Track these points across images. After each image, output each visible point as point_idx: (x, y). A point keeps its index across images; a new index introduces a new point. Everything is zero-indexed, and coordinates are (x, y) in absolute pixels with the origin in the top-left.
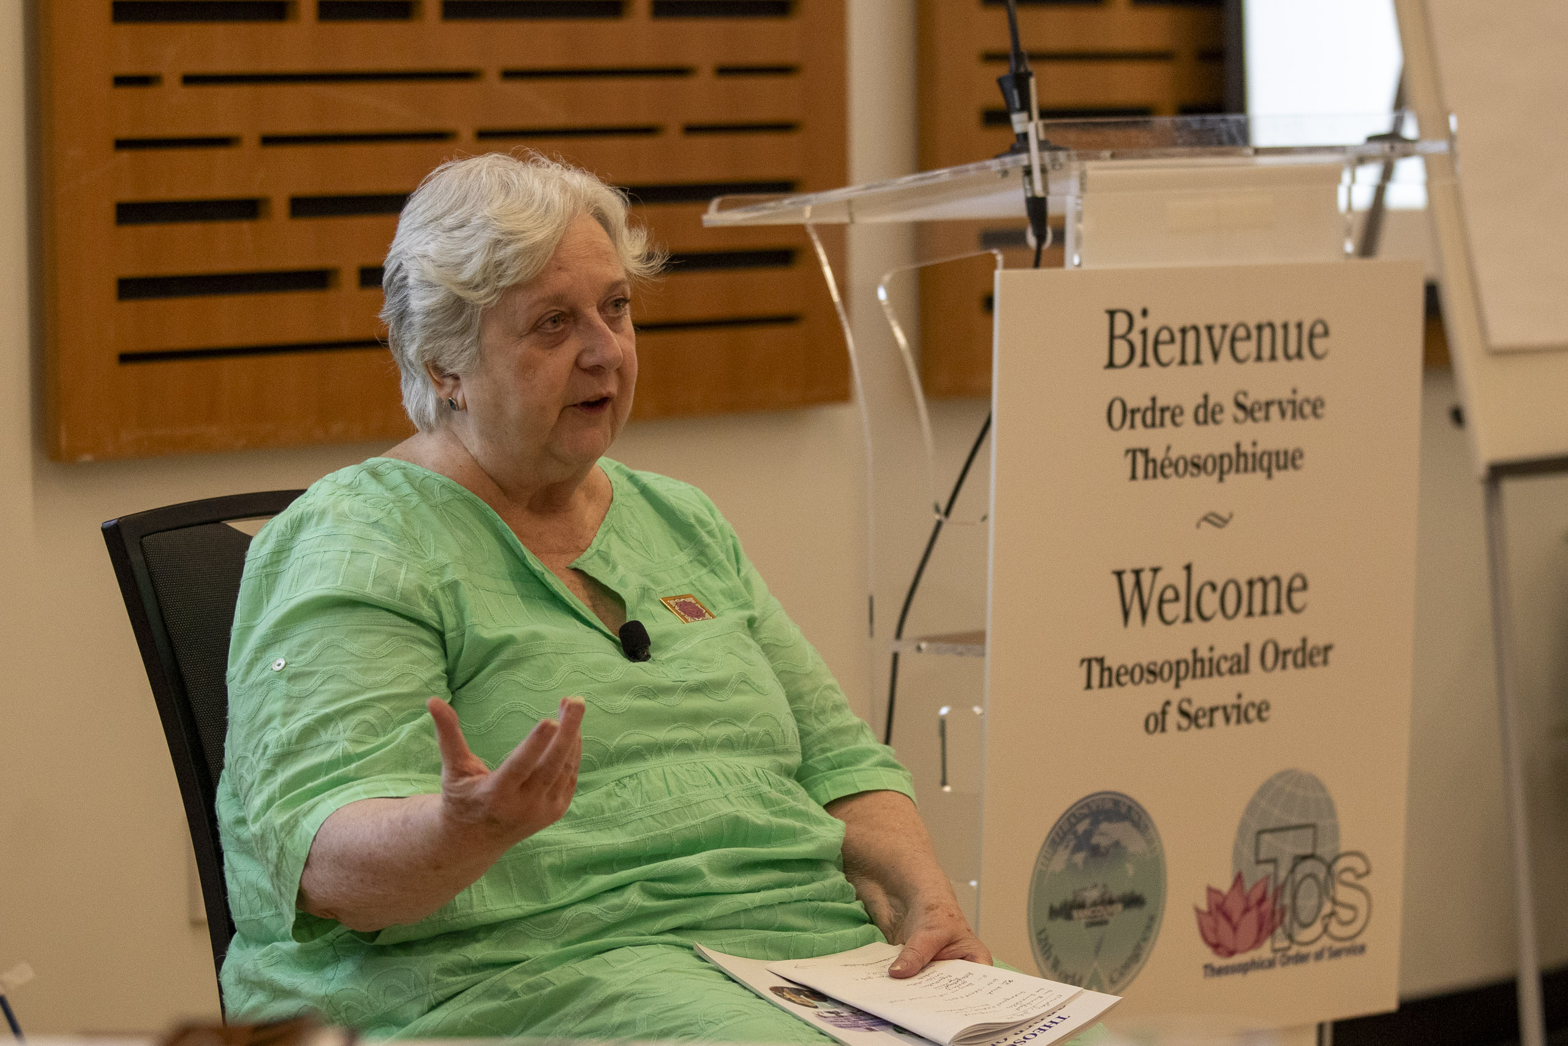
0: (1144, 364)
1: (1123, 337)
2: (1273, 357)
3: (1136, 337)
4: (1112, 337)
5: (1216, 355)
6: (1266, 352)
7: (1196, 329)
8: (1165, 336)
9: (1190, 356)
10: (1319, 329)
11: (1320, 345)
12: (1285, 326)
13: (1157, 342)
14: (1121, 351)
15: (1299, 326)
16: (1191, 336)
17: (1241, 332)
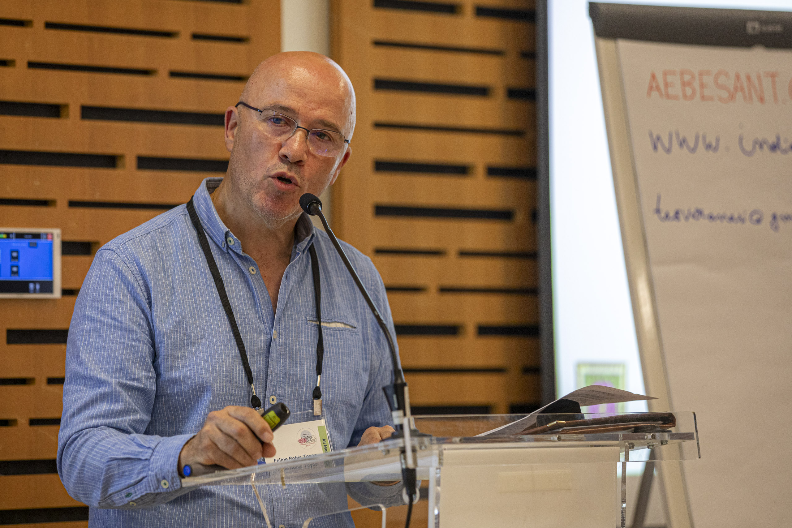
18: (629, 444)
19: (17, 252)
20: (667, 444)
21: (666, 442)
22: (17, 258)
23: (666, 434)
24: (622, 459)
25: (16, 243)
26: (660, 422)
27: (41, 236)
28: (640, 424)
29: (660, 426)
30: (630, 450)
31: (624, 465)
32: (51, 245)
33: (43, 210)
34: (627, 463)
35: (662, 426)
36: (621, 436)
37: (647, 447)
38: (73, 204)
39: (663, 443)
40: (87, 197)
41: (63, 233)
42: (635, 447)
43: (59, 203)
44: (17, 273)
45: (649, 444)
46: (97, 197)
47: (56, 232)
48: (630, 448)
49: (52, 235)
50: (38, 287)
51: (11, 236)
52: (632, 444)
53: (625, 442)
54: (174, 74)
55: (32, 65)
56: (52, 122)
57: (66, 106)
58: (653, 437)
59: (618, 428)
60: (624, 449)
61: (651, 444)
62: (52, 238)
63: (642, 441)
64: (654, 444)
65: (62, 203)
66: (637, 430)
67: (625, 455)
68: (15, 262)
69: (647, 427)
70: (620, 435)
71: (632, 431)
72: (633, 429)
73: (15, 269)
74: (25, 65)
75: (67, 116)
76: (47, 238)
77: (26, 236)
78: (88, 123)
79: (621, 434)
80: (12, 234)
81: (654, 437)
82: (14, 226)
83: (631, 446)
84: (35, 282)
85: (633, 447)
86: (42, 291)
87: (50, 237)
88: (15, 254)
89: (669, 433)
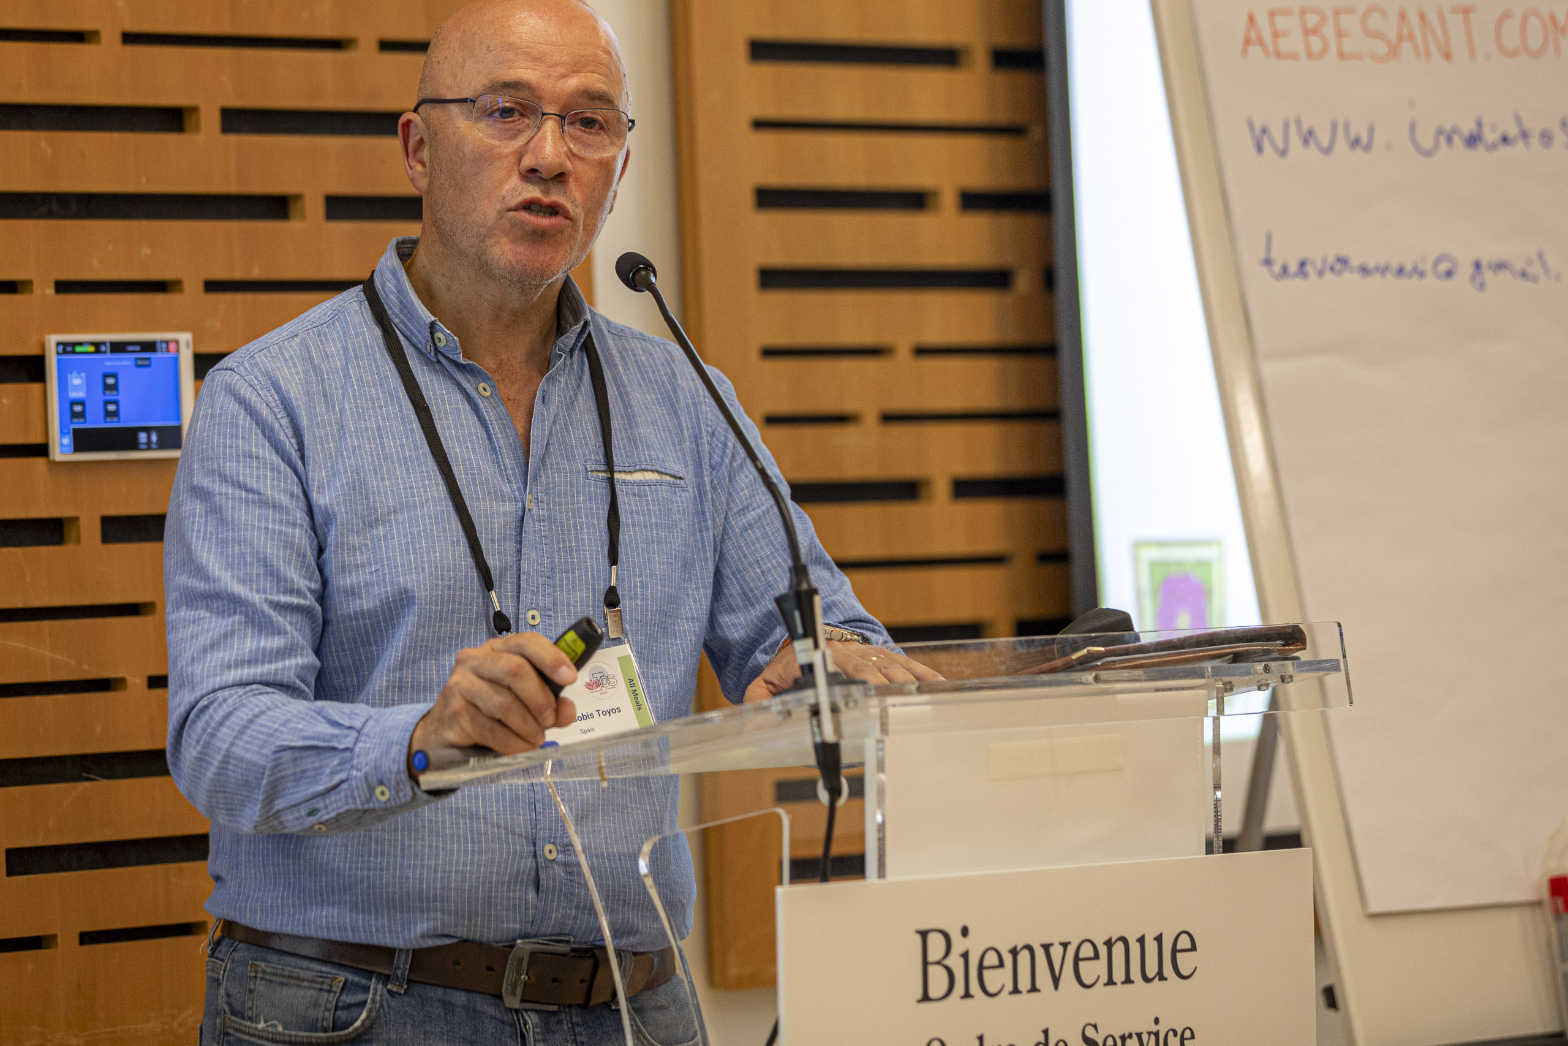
0: (967, 995)
1: (938, 963)
2: (1128, 980)
3: (955, 962)
4: (925, 963)
5: (1056, 981)
6: (1119, 975)
7: (1029, 948)
8: (991, 959)
9: (1024, 983)
10: (1184, 942)
11: (1185, 962)
12: (1141, 940)
13: (981, 968)
14: (938, 981)
15: (1159, 939)
16: (1024, 957)
17: (1087, 951)
18: (1224, 684)
19: (115, 376)
20: (1292, 680)
21: (1291, 677)
22: (114, 387)
23: (1290, 663)
24: (1212, 711)
25: (112, 362)
26: (1278, 642)
27: (158, 346)
28: (1242, 647)
29: (1278, 650)
30: (1225, 694)
31: (1216, 721)
32: (176, 361)
33: (159, 299)
34: (1222, 718)
35: (1281, 650)
36: (1209, 670)
37: (1256, 688)
38: (212, 286)
39: (1286, 681)
40: (238, 275)
41: (196, 340)
42: (1234, 690)
43: (186, 285)
44: (115, 414)
45: (1259, 684)
46: (256, 273)
47: (185, 338)
48: (1226, 691)
49: (177, 342)
50: (154, 438)
51: (103, 348)
52: (1230, 683)
53: (1216, 681)
54: (387, 46)
55: (129, 38)
56: (170, 140)
57: (195, 110)
58: (1267, 669)
59: (1203, 656)
60: (1214, 694)
61: (1263, 682)
62: (178, 351)
63: (1247, 678)
64: (1269, 682)
65: (193, 286)
66: (1237, 658)
67: (1218, 705)
68: (111, 395)
69: (1255, 652)
70: (1207, 669)
71: (1228, 660)
72: (1232, 656)
73: (112, 408)
74: (118, 39)
75: (197, 129)
76: (168, 351)
77: (130, 348)
78: (233, 139)
79: (1208, 665)
80: (104, 343)
81: (1269, 670)
82: (109, 330)
83: (1228, 687)
84: (148, 430)
85: (1231, 689)
86: (162, 445)
87: (172, 346)
88: (111, 381)
89: (1295, 661)
